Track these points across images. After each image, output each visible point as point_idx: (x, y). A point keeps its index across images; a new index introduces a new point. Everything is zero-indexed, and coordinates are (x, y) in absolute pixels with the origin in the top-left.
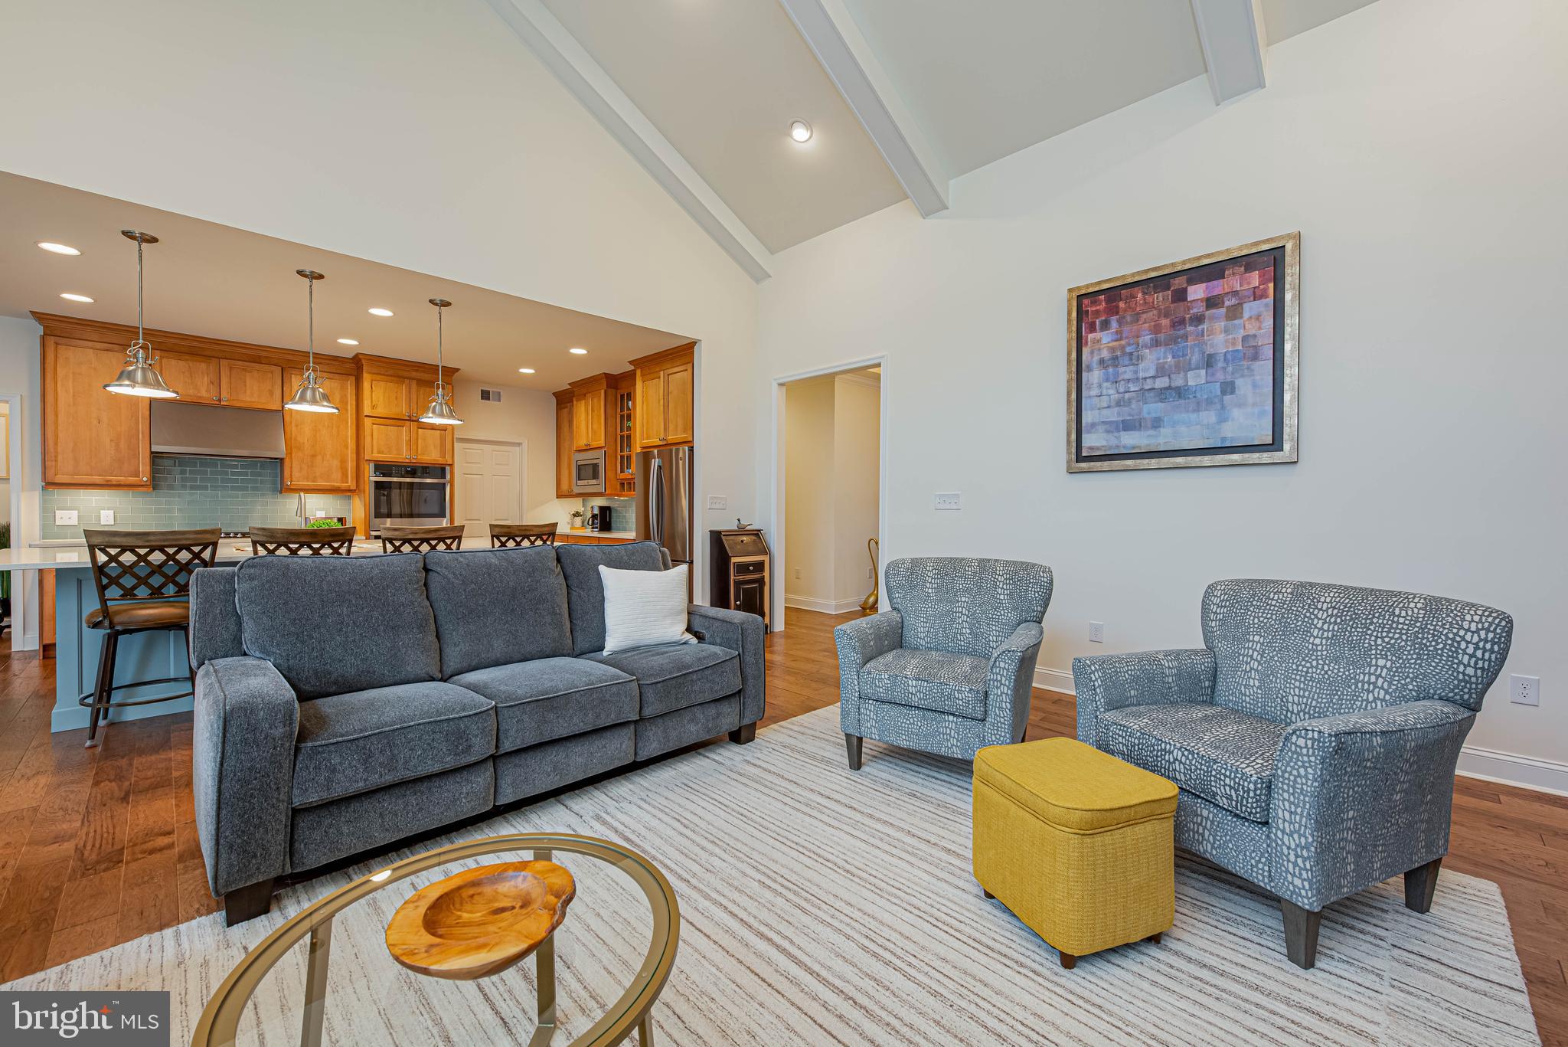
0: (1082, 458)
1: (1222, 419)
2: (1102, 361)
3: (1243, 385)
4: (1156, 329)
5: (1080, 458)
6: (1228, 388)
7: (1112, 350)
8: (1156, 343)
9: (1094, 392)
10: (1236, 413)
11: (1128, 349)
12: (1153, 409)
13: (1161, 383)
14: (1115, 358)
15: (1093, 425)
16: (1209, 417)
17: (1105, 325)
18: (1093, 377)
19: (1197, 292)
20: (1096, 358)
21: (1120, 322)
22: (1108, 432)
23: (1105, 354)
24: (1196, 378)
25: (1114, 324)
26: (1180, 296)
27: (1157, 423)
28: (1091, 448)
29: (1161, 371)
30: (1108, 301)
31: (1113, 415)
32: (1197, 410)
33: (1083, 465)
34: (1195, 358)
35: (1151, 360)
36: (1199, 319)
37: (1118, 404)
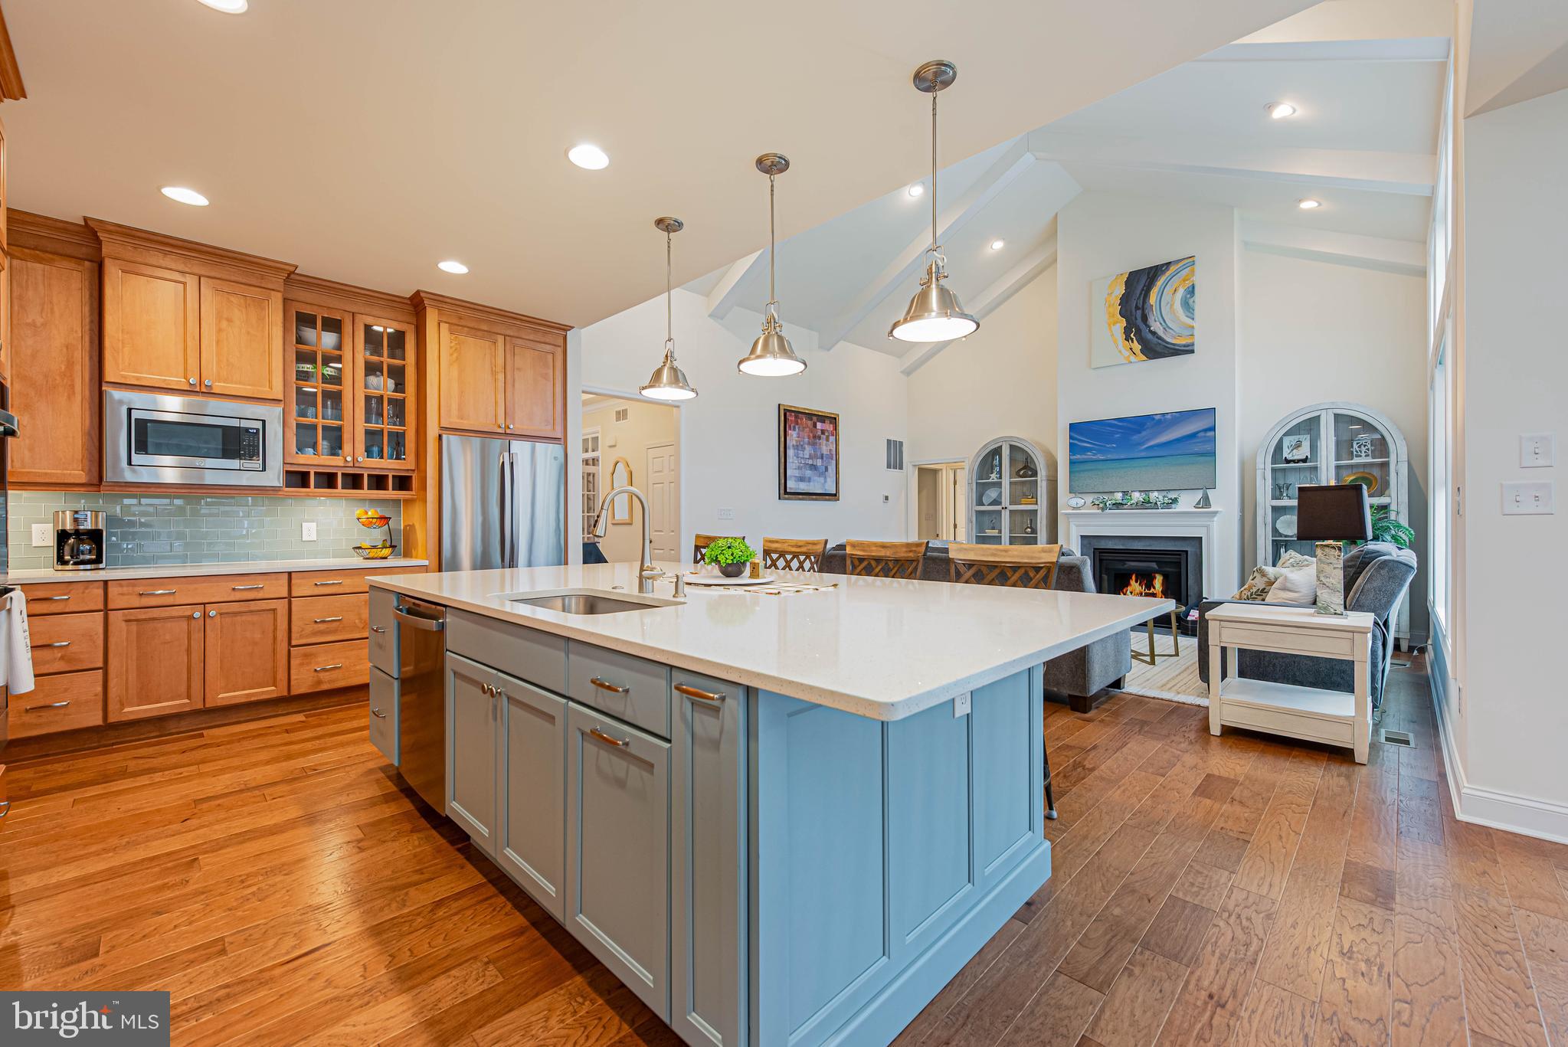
0: (785, 493)
1: (825, 482)
2: (793, 445)
3: (829, 468)
4: (809, 438)
5: (786, 492)
6: (826, 469)
7: (797, 441)
8: (809, 444)
9: (791, 460)
10: (828, 480)
11: (802, 443)
12: (808, 473)
13: (810, 462)
14: (797, 446)
15: (791, 477)
16: (822, 480)
17: (794, 430)
18: (790, 452)
19: (819, 425)
20: (791, 444)
21: (799, 428)
22: (795, 481)
23: (795, 443)
24: (819, 462)
25: (797, 429)
26: (815, 425)
27: (809, 480)
28: (790, 488)
29: (811, 457)
30: (796, 417)
31: (797, 473)
32: (820, 476)
33: (786, 496)
34: (819, 454)
35: (808, 450)
36: (820, 438)
37: (799, 468)
